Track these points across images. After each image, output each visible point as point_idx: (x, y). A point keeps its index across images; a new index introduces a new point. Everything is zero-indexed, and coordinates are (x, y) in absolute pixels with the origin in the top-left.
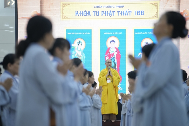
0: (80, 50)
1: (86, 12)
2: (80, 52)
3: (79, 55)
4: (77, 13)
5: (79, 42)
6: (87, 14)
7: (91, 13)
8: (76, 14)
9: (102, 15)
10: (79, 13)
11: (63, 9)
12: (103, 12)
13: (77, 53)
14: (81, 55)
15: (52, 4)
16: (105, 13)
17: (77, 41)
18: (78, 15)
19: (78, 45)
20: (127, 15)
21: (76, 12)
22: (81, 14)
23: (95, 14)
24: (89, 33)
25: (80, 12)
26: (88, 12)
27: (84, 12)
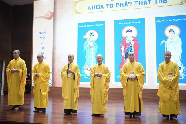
0: (92, 41)
1: (99, 5)
2: (93, 42)
3: (91, 46)
4: (90, 7)
5: (91, 33)
6: (100, 8)
7: (105, 6)
8: (88, 8)
9: (117, 6)
10: (91, 7)
11: (75, 6)
12: (117, 4)
13: (89, 44)
14: (93, 46)
15: (65, 3)
16: (120, 4)
17: (89, 32)
18: (91, 9)
19: (90, 36)
20: (147, 4)
21: (88, 7)
22: (94, 8)
23: (109, 7)
24: (102, 25)
25: (93, 6)
26: (100, 6)
27: (97, 6)
